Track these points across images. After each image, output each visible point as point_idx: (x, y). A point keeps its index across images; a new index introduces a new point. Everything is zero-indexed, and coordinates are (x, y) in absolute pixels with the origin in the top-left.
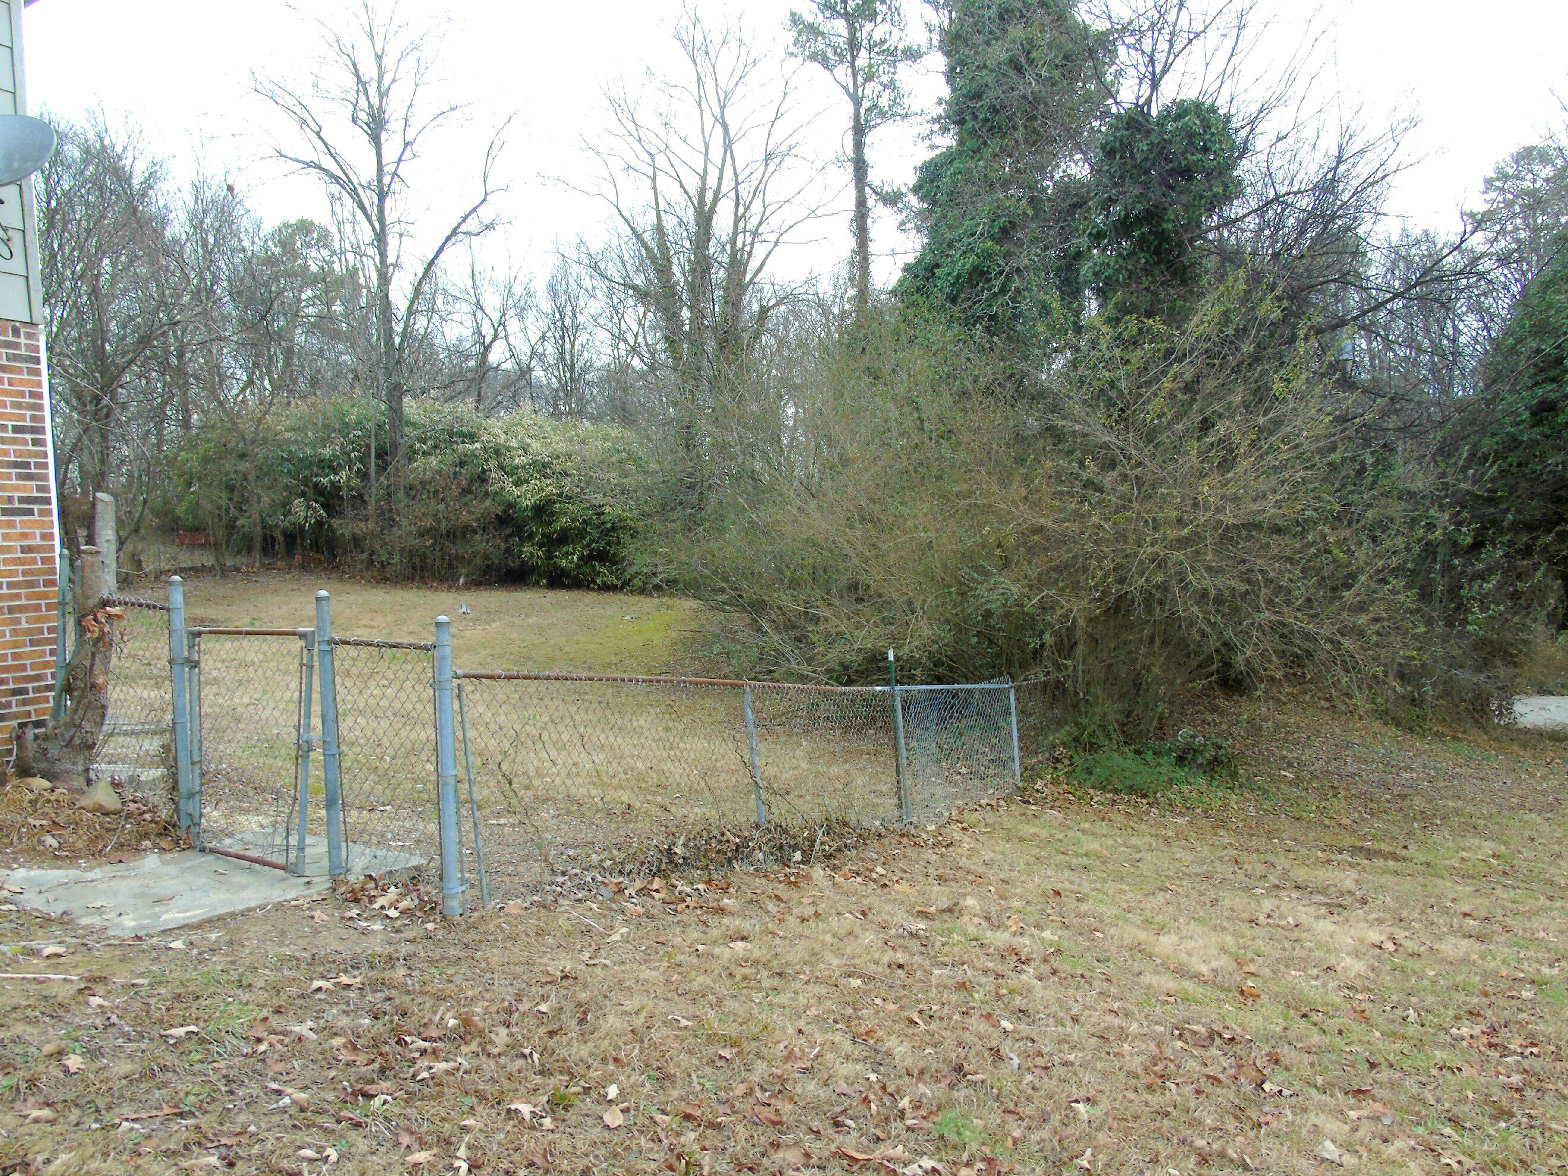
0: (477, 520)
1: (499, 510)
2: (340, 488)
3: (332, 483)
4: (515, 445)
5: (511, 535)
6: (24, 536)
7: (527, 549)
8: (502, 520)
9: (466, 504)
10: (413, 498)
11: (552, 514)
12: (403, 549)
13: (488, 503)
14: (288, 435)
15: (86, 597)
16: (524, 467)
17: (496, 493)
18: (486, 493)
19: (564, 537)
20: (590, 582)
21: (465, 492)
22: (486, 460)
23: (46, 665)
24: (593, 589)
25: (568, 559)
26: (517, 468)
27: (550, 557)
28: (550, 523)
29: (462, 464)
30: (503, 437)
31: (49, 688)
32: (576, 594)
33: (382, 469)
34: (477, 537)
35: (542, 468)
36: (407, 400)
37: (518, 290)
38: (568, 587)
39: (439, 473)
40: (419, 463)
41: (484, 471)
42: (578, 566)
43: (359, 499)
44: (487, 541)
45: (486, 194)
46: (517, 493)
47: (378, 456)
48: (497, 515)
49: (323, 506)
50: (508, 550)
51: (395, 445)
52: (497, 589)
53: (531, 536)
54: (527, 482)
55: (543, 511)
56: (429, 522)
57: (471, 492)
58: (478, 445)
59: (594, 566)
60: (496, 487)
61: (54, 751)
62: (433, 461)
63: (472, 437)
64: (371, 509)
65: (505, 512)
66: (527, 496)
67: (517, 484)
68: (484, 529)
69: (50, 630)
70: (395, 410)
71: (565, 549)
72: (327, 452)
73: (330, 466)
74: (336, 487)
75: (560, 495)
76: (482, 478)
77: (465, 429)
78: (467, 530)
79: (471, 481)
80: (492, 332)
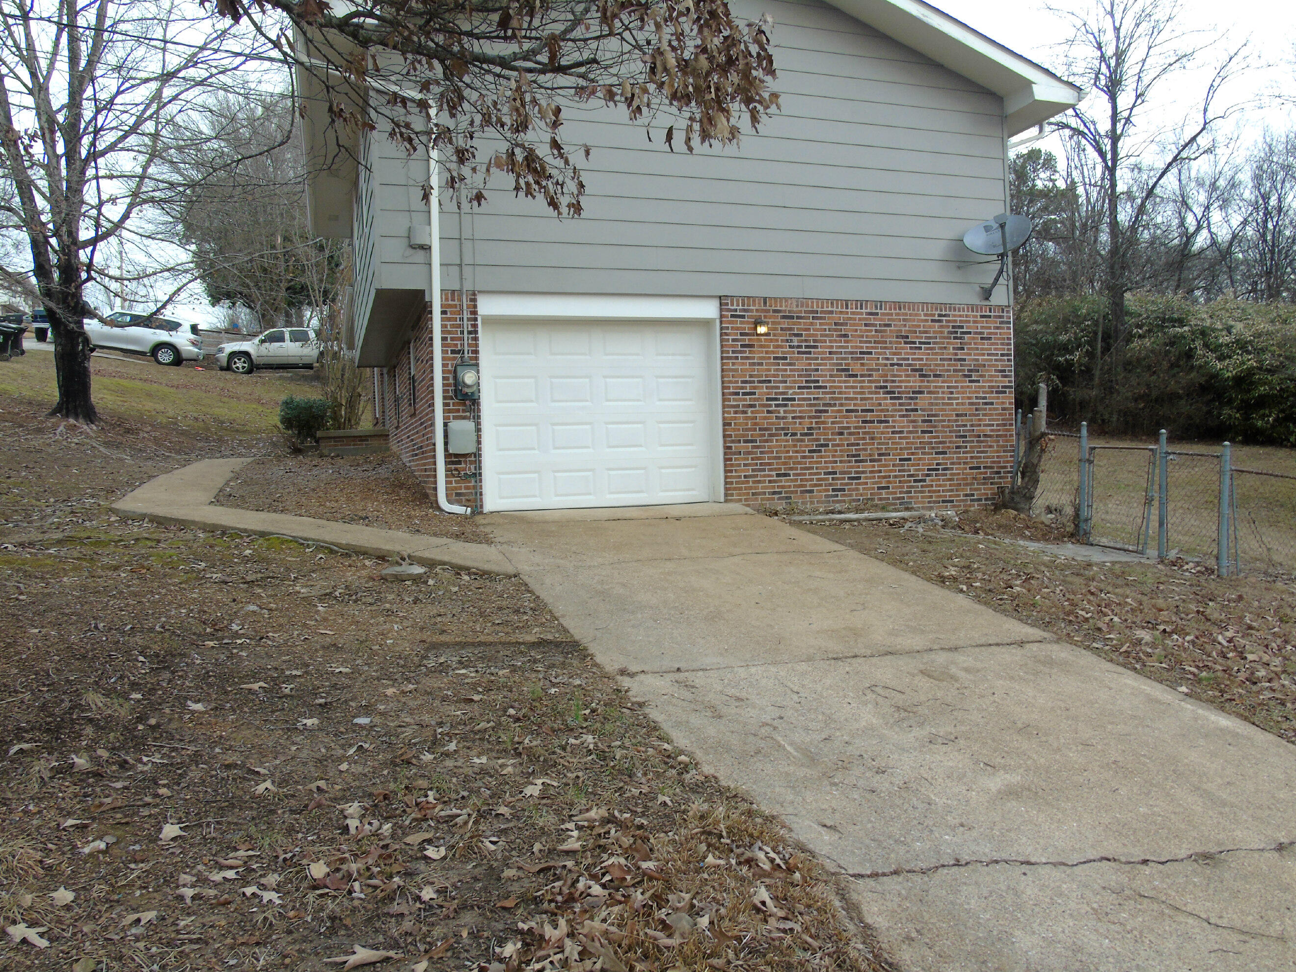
0: (1183, 388)
1: (1202, 380)
2: (1073, 365)
3: (1066, 360)
4: (1220, 327)
5: (1213, 400)
6: (1003, 403)
7: (1226, 411)
8: (1204, 389)
9: (1174, 376)
10: (1130, 371)
11: (1252, 383)
12: (1120, 411)
13: (1193, 375)
14: (1035, 327)
15: (1035, 431)
16: (1227, 345)
17: (1201, 367)
18: (1192, 367)
19: (1263, 402)
20: (1283, 440)
21: (1172, 366)
22: (1193, 340)
23: (1008, 462)
24: (1286, 446)
25: (1266, 420)
26: (1221, 345)
27: (1247, 417)
28: (1249, 391)
29: (1172, 344)
30: (1209, 321)
31: (1009, 472)
32: (1269, 450)
33: (1106, 349)
34: (1183, 402)
35: (1242, 345)
36: (1127, 295)
37: (1222, 183)
38: (1263, 444)
39: (1152, 351)
40: (1136, 344)
41: (1191, 349)
42: (1273, 426)
43: (1087, 372)
44: (1191, 405)
45: (1205, 123)
46: (1219, 366)
47: (1103, 340)
48: (1200, 384)
49: (1058, 378)
50: (1209, 412)
51: (1116, 331)
52: (1198, 443)
53: (1230, 401)
54: (1230, 357)
55: (1243, 381)
56: (1143, 390)
57: (1179, 366)
58: (1186, 328)
59: (1288, 427)
60: (1201, 362)
61: (1017, 499)
62: (1147, 342)
63: (1181, 322)
64: (1097, 380)
65: (1206, 381)
66: (1228, 369)
67: (1221, 358)
68: (1188, 395)
69: (1011, 446)
70: (1118, 305)
71: (1262, 412)
72: (1063, 338)
73: (1065, 348)
74: (1070, 363)
75: (1260, 369)
76: (1189, 354)
77: (1175, 316)
78: (1173, 397)
79: (1178, 359)
80: (1195, 223)
